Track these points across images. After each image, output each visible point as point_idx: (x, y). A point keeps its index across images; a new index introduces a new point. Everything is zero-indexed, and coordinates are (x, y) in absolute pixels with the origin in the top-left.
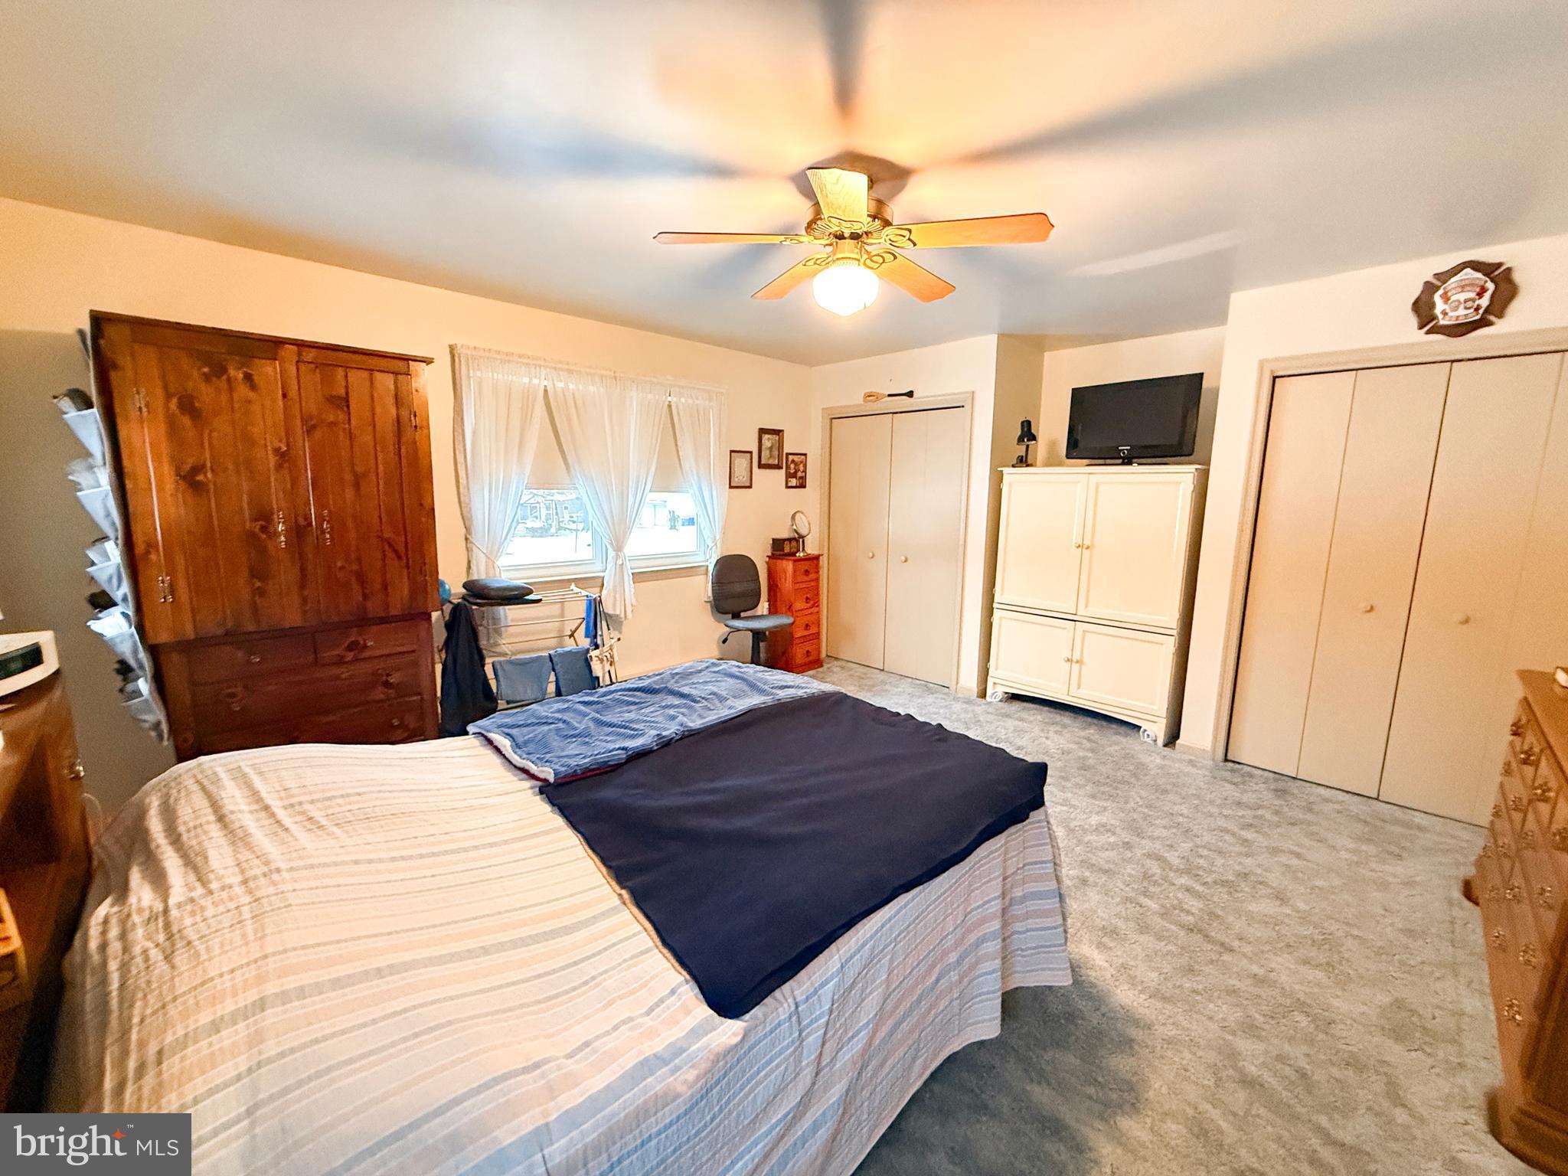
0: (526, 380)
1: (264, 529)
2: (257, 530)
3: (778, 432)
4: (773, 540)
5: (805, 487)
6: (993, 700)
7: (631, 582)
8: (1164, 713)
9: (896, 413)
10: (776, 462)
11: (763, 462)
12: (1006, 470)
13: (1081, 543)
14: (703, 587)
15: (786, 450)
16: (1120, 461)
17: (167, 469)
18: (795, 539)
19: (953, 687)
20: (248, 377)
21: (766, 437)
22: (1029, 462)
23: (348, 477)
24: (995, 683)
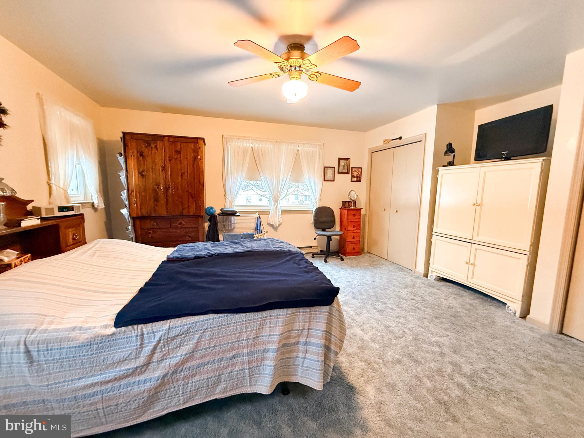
0: (245, 144)
1: (158, 188)
2: (156, 188)
3: (347, 159)
4: (342, 202)
5: (361, 181)
6: (431, 279)
7: (280, 214)
8: (520, 298)
9: (396, 147)
10: (347, 171)
11: (340, 171)
12: (440, 169)
13: (475, 203)
14: (310, 218)
15: (351, 166)
16: (503, 159)
17: (136, 171)
18: (350, 201)
19: (413, 270)
20: (156, 146)
21: (341, 162)
22: (455, 164)
23: (180, 174)
24: (432, 271)
